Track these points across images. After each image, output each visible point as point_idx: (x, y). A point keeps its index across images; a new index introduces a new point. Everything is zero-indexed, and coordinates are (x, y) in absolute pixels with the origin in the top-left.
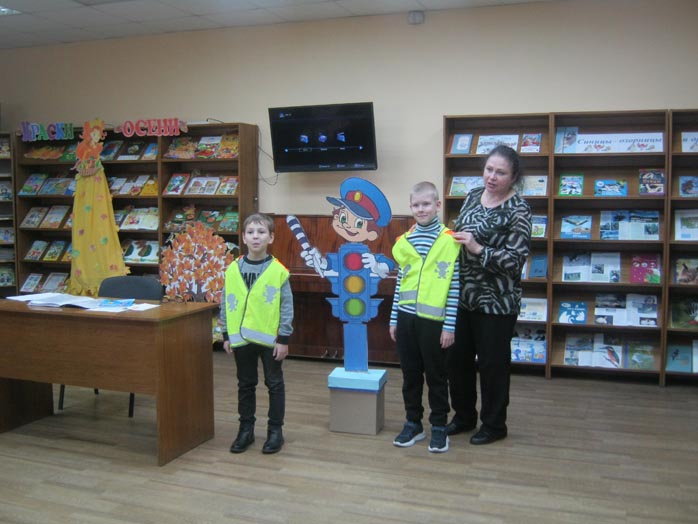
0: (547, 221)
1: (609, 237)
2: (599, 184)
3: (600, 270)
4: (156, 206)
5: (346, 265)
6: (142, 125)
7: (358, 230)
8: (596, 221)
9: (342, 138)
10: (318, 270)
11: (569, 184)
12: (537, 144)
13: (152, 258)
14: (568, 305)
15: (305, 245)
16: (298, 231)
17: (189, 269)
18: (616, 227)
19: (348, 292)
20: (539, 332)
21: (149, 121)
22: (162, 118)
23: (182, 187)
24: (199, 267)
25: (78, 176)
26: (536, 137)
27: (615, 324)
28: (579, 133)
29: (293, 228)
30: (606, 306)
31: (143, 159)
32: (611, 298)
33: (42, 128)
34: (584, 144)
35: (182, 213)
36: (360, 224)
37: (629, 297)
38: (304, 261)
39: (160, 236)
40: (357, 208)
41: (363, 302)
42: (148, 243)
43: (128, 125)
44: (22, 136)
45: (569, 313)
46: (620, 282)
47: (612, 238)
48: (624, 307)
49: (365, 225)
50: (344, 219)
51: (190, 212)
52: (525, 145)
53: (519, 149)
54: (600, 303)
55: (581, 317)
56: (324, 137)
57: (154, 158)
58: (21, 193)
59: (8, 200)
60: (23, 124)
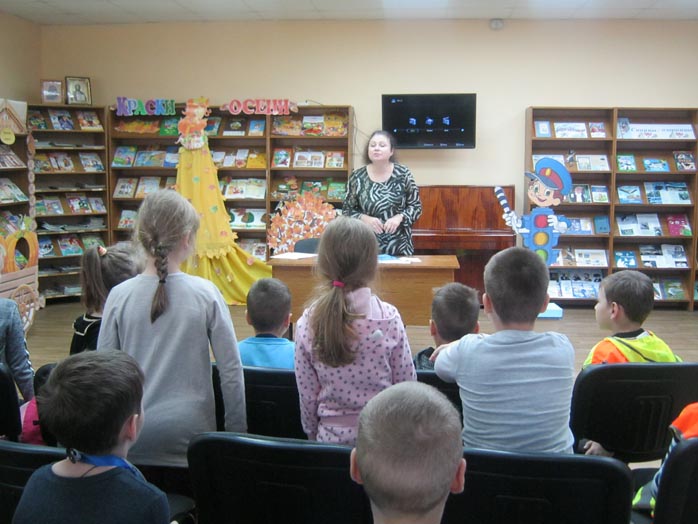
0: (608, 190)
1: (654, 201)
2: (647, 162)
3: (645, 226)
4: (264, 178)
5: (536, 225)
6: (249, 104)
7: (546, 197)
8: (642, 190)
9: (446, 121)
10: (514, 228)
11: (624, 162)
12: (602, 131)
13: (257, 224)
14: (620, 254)
15: (506, 210)
16: (502, 198)
17: (299, 233)
18: (658, 195)
19: (536, 245)
20: (596, 275)
21: (258, 101)
22: (272, 98)
23: (289, 160)
24: (308, 231)
25: (181, 150)
26: (600, 125)
27: (658, 267)
28: (631, 122)
29: (498, 196)
30: (648, 254)
31: (249, 135)
32: (650, 248)
33: (140, 103)
34: (636, 132)
35: (285, 183)
36: (548, 193)
37: (663, 246)
38: (504, 221)
39: (268, 205)
40: (547, 181)
41: (546, 252)
42: (248, 211)
43: (235, 104)
44: (116, 111)
45: (623, 260)
46: (663, 235)
47: (657, 202)
48: (662, 254)
49: (552, 194)
50: (537, 189)
51: (292, 182)
52: (593, 131)
53: (589, 135)
54: (643, 252)
55: (633, 263)
56: (430, 121)
57: (261, 134)
58: (114, 165)
59: (101, 171)
60: (119, 99)
